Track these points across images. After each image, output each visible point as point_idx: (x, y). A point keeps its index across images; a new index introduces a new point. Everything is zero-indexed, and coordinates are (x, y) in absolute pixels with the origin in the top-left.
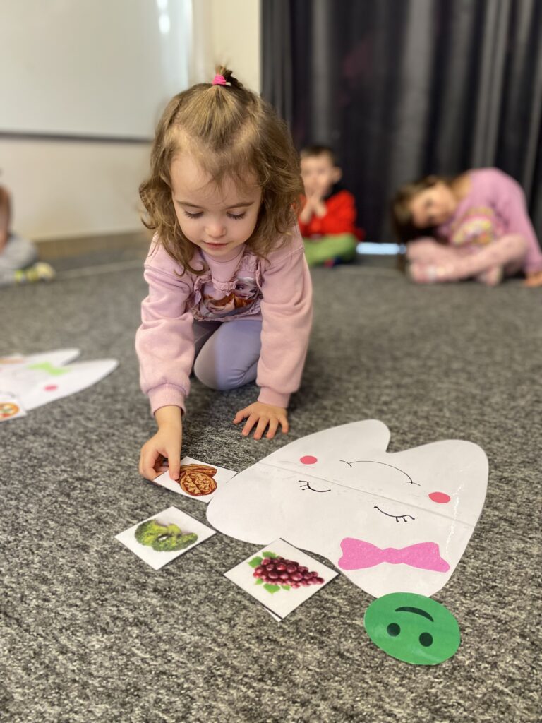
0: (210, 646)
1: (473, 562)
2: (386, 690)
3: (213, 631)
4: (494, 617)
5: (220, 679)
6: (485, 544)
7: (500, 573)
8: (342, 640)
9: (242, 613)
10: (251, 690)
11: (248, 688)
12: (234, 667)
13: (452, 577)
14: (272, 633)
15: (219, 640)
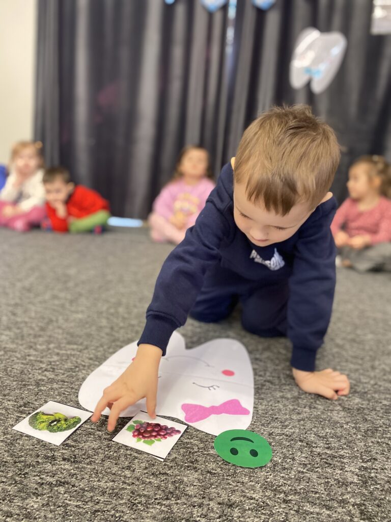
0: (123, 486)
1: (260, 407)
2: (244, 486)
3: (120, 477)
4: (283, 434)
5: (139, 505)
6: (262, 396)
7: (276, 410)
8: (207, 464)
9: (135, 461)
10: (163, 506)
12: (145, 496)
13: (253, 417)
14: (161, 469)
15: (127, 481)
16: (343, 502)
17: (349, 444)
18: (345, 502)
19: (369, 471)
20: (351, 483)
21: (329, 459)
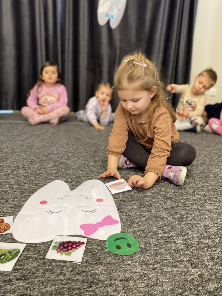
0: (62, 287)
1: (124, 217)
2: (130, 266)
3: (58, 281)
6: (122, 210)
8: (106, 259)
9: (64, 269)
11: (89, 292)
12: (77, 289)
13: (121, 224)
14: (81, 269)
15: (63, 283)
16: (181, 261)
17: (173, 228)
18: (182, 261)
19: (187, 240)
20: (181, 249)
21: (167, 239)
